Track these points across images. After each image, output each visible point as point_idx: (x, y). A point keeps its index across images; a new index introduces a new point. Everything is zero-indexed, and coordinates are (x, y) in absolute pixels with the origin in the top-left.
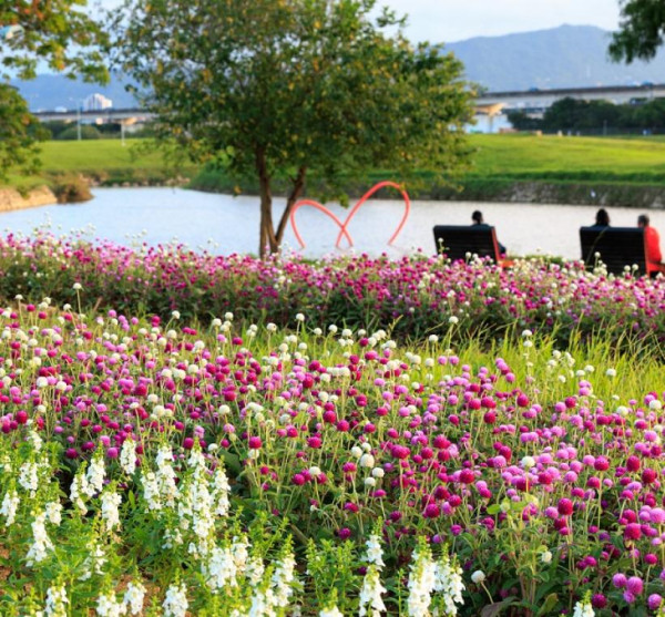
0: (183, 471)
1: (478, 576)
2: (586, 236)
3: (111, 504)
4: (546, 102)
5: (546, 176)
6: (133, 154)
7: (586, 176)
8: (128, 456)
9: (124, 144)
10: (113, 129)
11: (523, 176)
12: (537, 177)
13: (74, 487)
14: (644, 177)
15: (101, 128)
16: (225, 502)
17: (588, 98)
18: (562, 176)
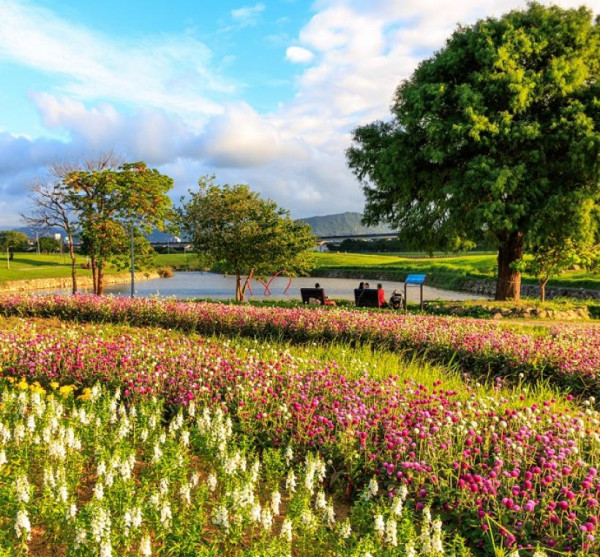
0: (212, 416)
1: (330, 462)
2: (357, 292)
3: (186, 436)
4: (341, 240)
5: (341, 268)
6: (188, 260)
7: (355, 268)
8: (192, 411)
9: (185, 255)
10: (181, 250)
11: (332, 268)
12: (338, 268)
13: (170, 427)
14: (377, 268)
15: (177, 249)
16: (230, 431)
17: (356, 239)
18: (347, 268)
